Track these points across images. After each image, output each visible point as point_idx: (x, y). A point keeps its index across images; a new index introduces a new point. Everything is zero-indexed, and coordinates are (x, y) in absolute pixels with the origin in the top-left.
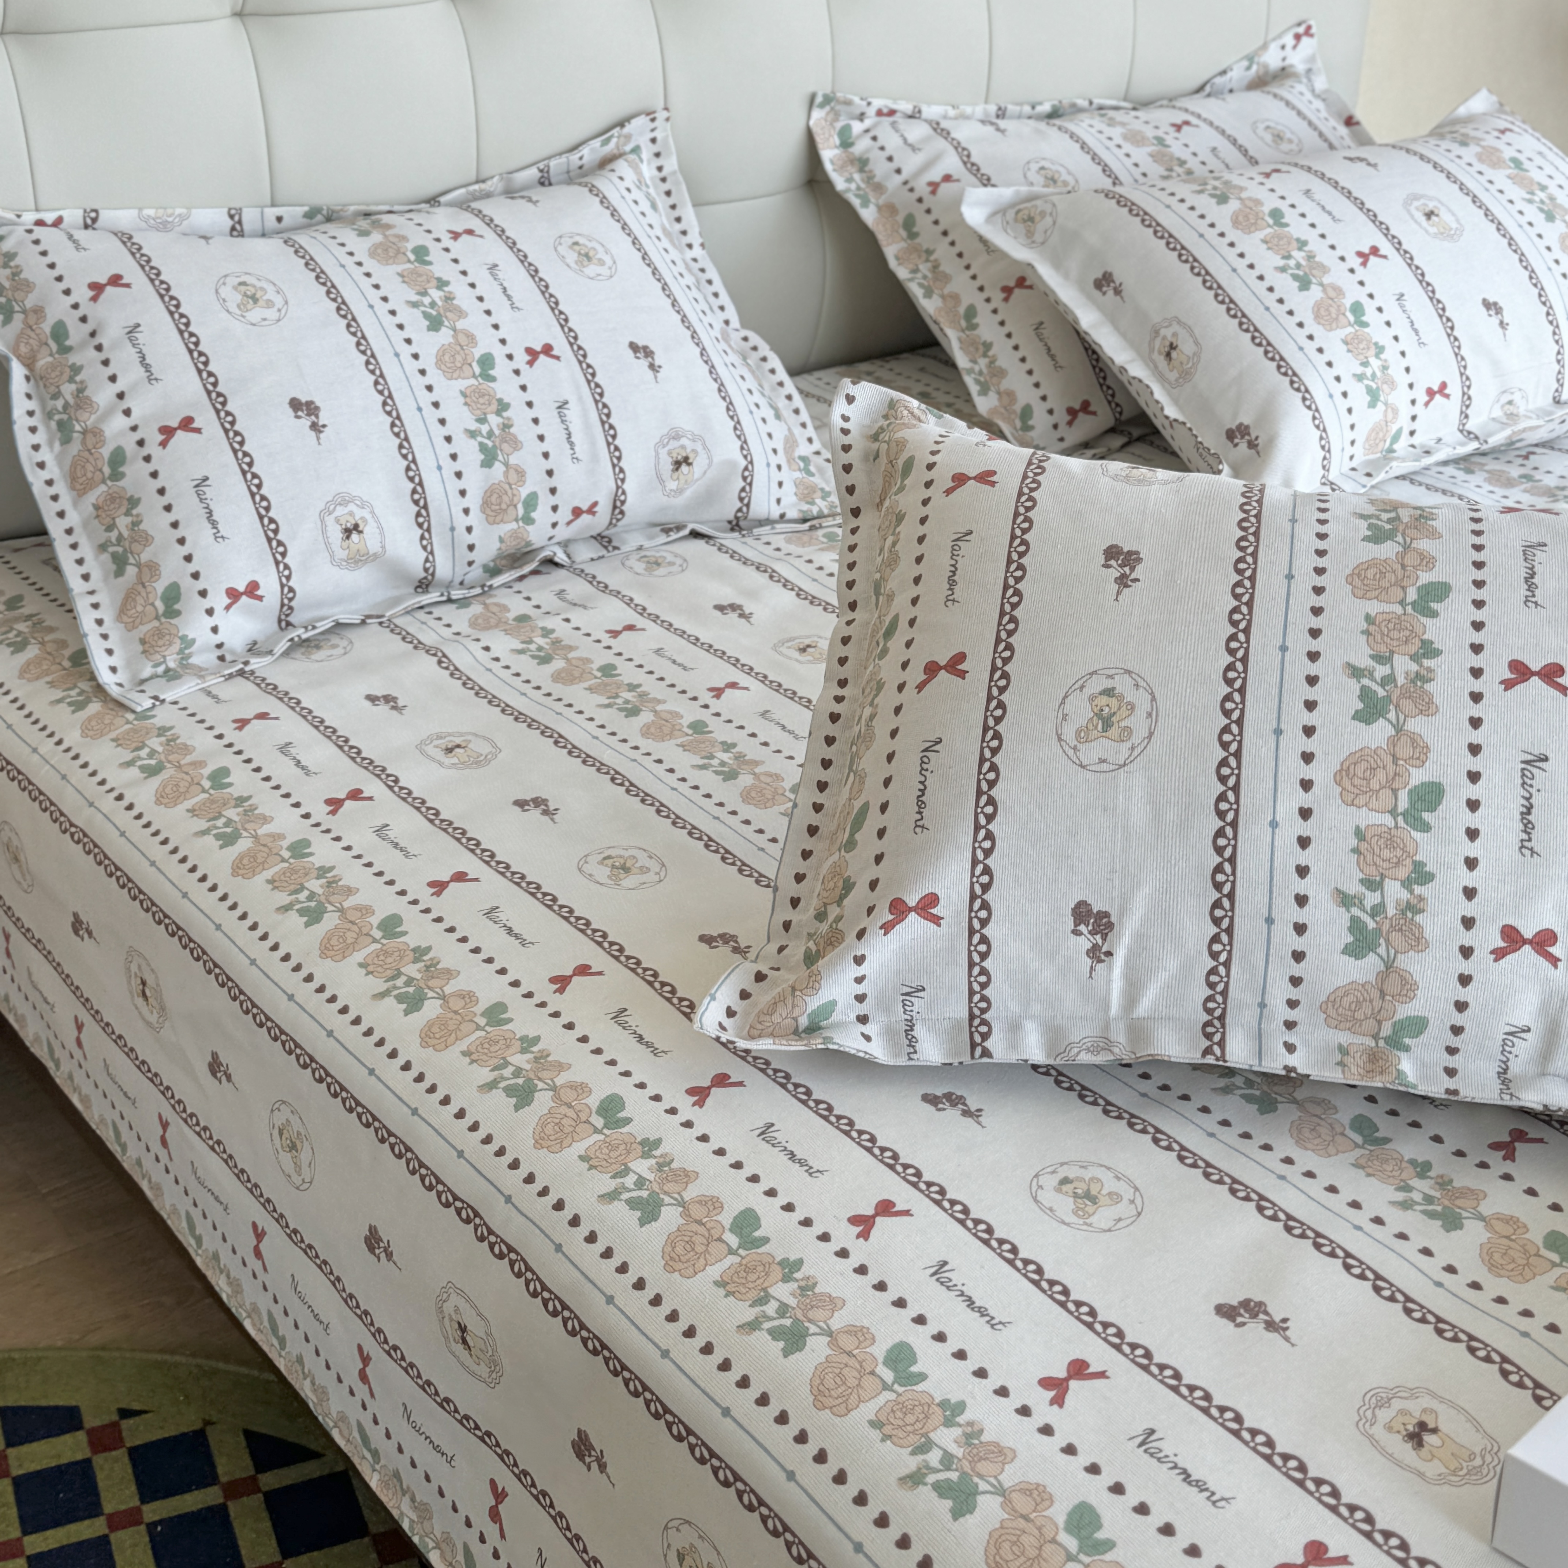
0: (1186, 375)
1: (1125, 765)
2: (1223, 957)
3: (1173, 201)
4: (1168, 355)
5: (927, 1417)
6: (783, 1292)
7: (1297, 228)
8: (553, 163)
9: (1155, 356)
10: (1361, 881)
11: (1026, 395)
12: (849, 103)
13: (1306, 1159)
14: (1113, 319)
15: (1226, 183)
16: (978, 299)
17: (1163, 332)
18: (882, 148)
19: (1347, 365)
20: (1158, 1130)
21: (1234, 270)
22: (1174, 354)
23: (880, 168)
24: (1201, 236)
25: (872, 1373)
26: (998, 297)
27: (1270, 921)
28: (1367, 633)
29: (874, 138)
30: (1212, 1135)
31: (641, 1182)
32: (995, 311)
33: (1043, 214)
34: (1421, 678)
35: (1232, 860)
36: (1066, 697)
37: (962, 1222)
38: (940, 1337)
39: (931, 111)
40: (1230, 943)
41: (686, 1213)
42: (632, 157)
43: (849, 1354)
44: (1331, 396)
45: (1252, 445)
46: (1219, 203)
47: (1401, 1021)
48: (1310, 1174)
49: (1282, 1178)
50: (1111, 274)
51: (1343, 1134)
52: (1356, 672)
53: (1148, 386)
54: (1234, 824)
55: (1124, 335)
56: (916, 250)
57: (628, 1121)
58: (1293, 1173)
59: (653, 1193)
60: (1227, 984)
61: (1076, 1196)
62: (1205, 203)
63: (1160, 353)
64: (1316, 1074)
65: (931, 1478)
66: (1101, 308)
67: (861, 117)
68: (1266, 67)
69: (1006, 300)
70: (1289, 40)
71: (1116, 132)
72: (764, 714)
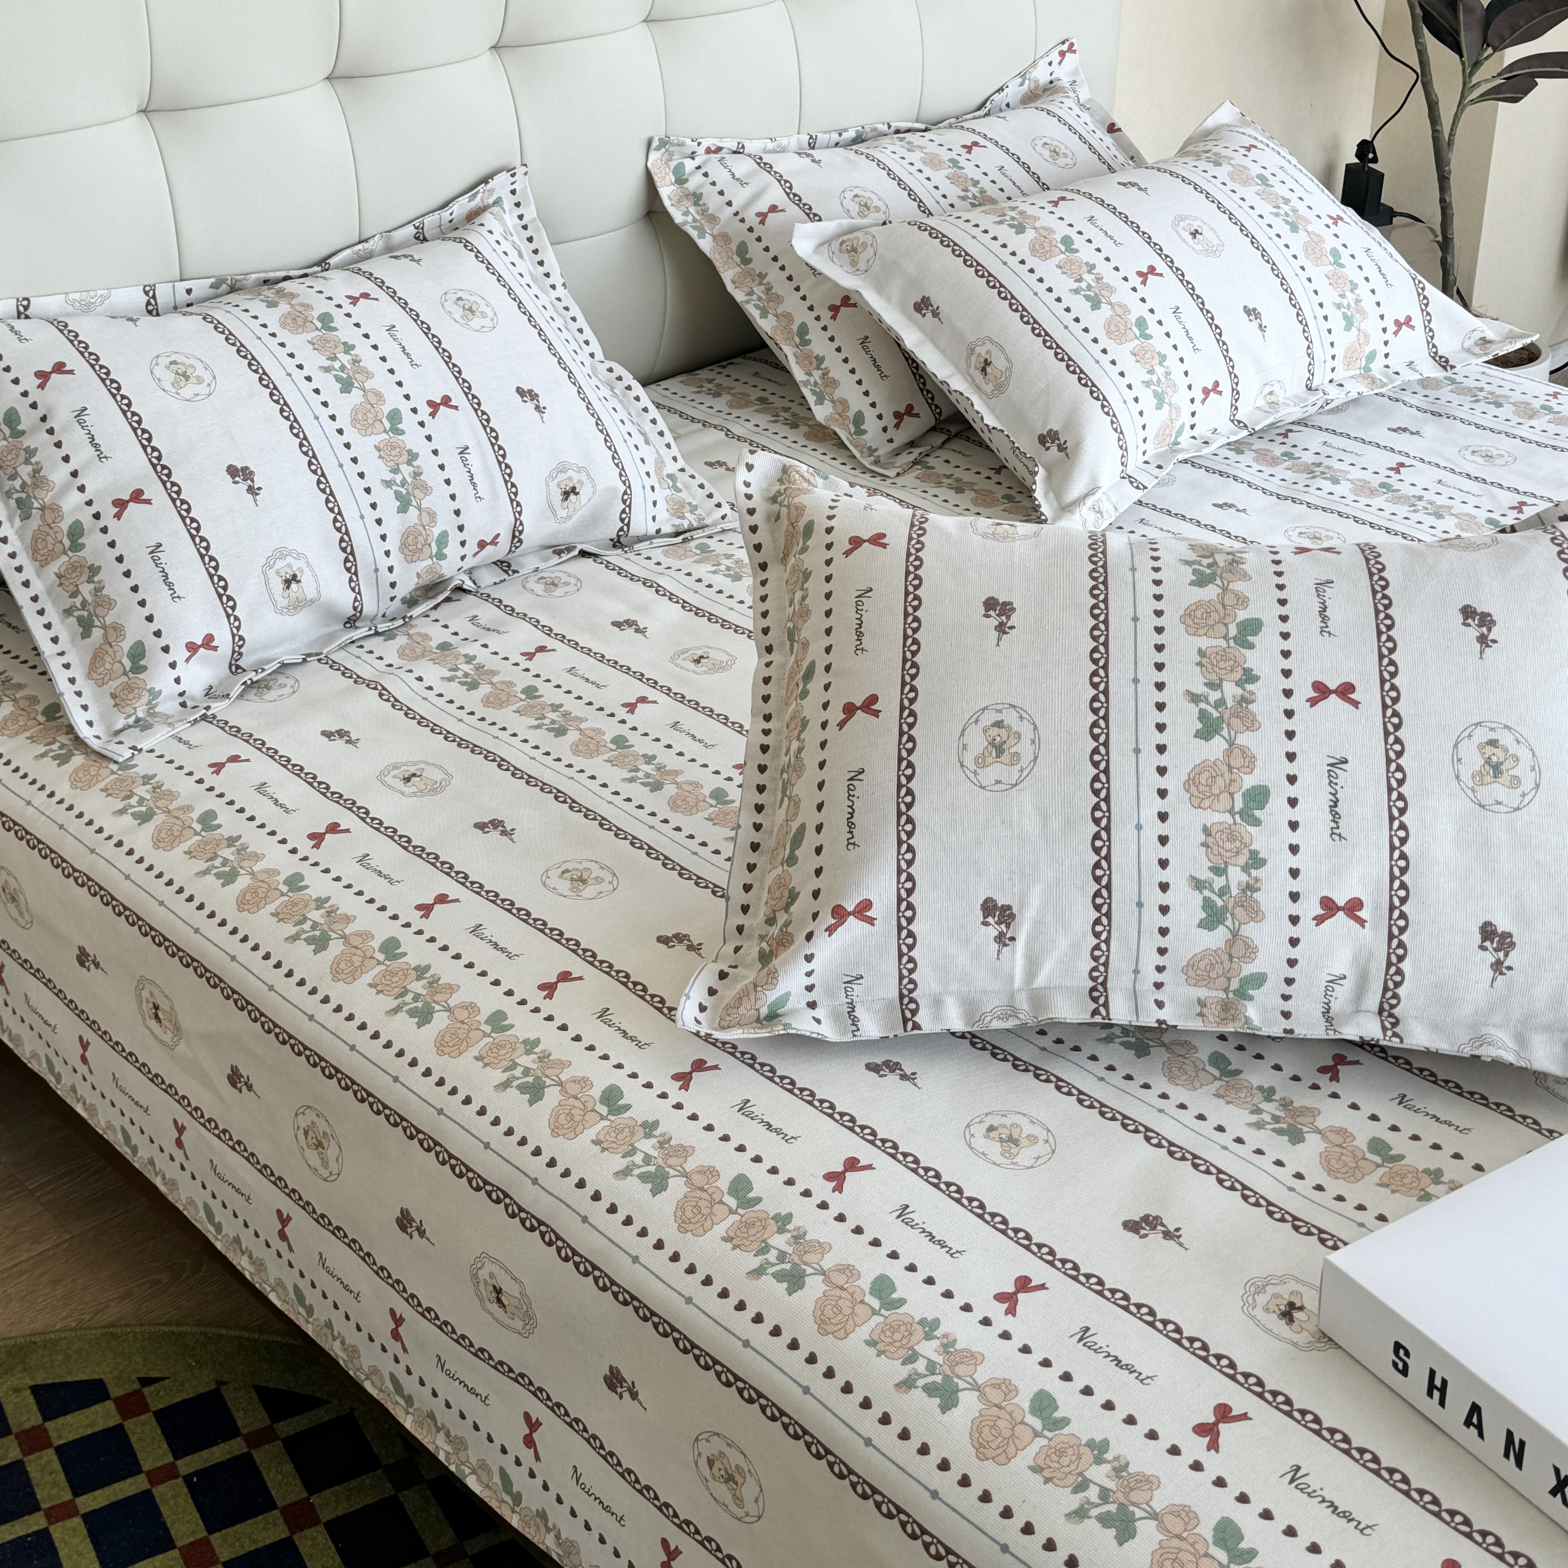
0: (1000, 388)
2: (1104, 936)
3: (977, 232)
4: (984, 370)
5: (911, 1334)
6: (779, 1241)
7: (1085, 253)
8: (427, 220)
10: (1210, 869)
11: (857, 403)
12: (681, 145)
13: (1178, 1094)
14: (933, 338)
15: (1021, 213)
16: (808, 318)
17: (978, 350)
18: (713, 183)
19: (1136, 374)
20: (1059, 1079)
21: (1036, 294)
22: (989, 370)
23: (713, 201)
24: (1006, 262)
25: (862, 1302)
26: (827, 315)
27: (1140, 905)
28: (1200, 664)
29: (706, 175)
30: (1102, 1079)
31: (647, 1159)
32: (825, 328)
33: (864, 245)
34: (1245, 700)
35: (1108, 858)
37: (914, 1171)
38: (912, 1268)
39: (752, 146)
40: (1109, 925)
41: (689, 1182)
42: (496, 209)
43: (842, 1288)
44: (1125, 402)
45: (1062, 448)
46: (1018, 233)
47: (1246, 978)
48: (1182, 1106)
49: (1161, 1111)
50: (928, 299)
51: (1204, 1070)
52: (1194, 698)
53: (968, 399)
54: (1107, 829)
55: (943, 352)
56: (750, 274)
57: (628, 1107)
58: (1169, 1106)
59: (659, 1167)
60: (1108, 957)
61: (1001, 1140)
62: (1006, 233)
63: (976, 368)
64: (1182, 1025)
65: (921, 1382)
66: (922, 329)
67: (692, 156)
68: (1036, 81)
69: (834, 318)
70: (1055, 57)
71: (916, 157)
72: (675, 725)
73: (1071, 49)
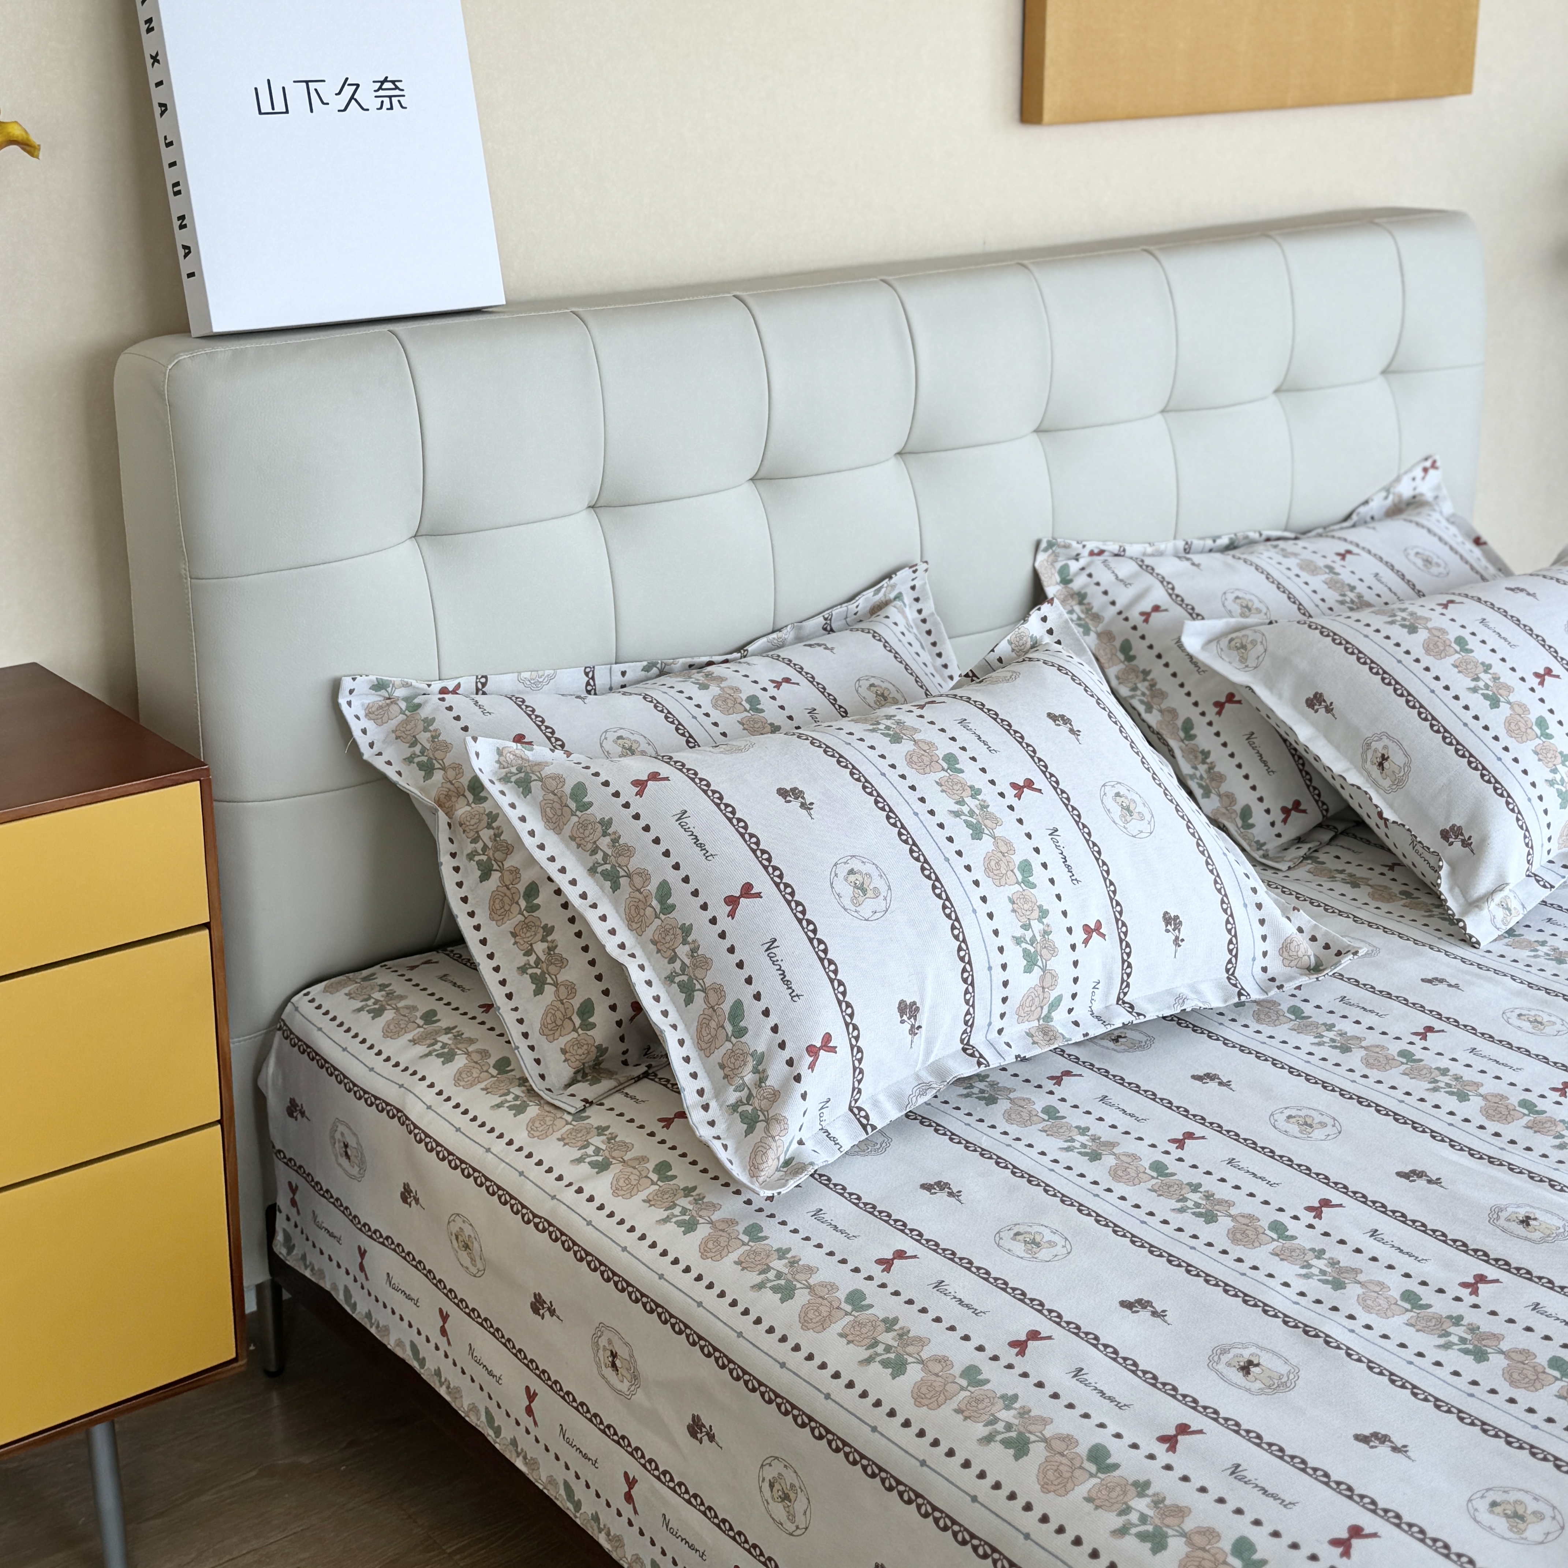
0: (1398, 783)
3: (1370, 631)
4: (1381, 765)
7: (1481, 654)
8: (835, 612)
9: (1368, 765)
11: (1244, 797)
12: (1067, 547)
14: (1327, 734)
15: (1412, 614)
16: (1193, 714)
17: (1374, 745)
18: (1098, 584)
19: (1540, 772)
21: (1433, 691)
22: (1386, 764)
23: (1097, 601)
24: (1400, 662)
26: (1212, 711)
29: (1090, 575)
31: (1144, 1518)
32: (1210, 724)
37: (1423, 1541)
39: (1133, 550)
41: (1190, 1542)
42: (898, 603)
44: (1529, 800)
45: (1466, 843)
46: (1410, 633)
50: (1321, 695)
53: (1366, 793)
55: (1337, 747)
56: (1134, 670)
57: (1116, 1466)
59: (1156, 1527)
62: (1398, 633)
63: (1372, 763)
66: (1315, 725)
67: (1077, 558)
68: (1400, 496)
69: (1219, 713)
70: (1418, 472)
71: (1292, 562)
72: (1104, 1099)
73: (1434, 466)
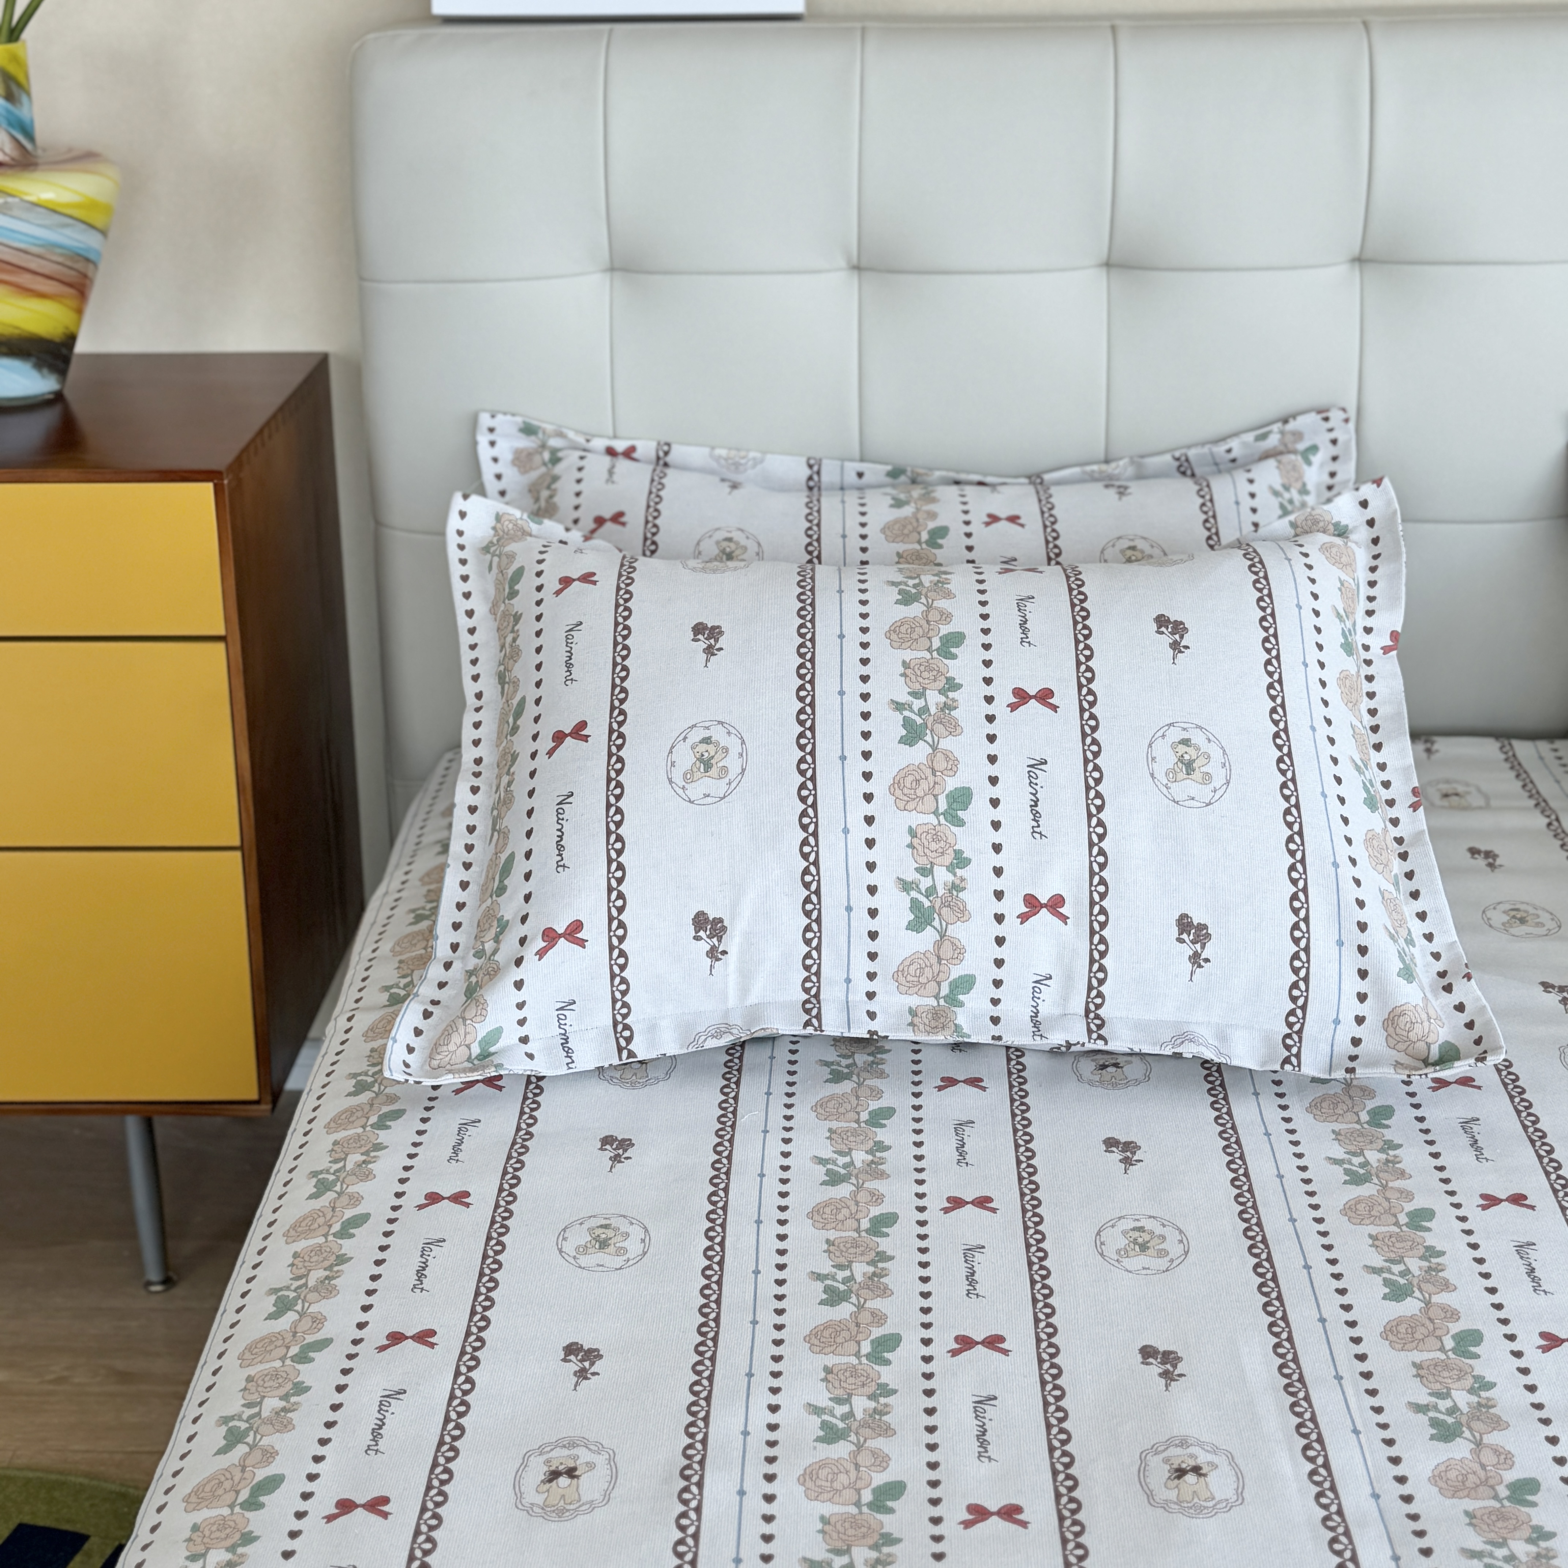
1: (724, 797)
2: (815, 943)
10: (916, 869)
27: (849, 909)
28: (904, 675)
34: (948, 707)
35: (816, 863)
36: (672, 747)
40: (820, 931)
47: (955, 981)
52: (899, 707)
54: (815, 835)
60: (819, 966)
64: (892, 1035)
